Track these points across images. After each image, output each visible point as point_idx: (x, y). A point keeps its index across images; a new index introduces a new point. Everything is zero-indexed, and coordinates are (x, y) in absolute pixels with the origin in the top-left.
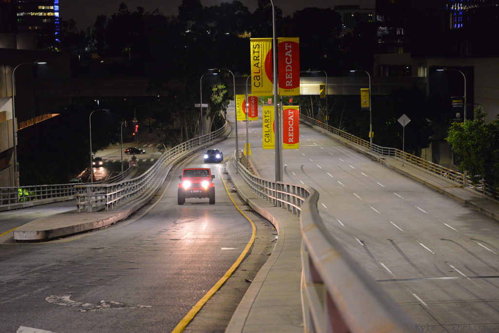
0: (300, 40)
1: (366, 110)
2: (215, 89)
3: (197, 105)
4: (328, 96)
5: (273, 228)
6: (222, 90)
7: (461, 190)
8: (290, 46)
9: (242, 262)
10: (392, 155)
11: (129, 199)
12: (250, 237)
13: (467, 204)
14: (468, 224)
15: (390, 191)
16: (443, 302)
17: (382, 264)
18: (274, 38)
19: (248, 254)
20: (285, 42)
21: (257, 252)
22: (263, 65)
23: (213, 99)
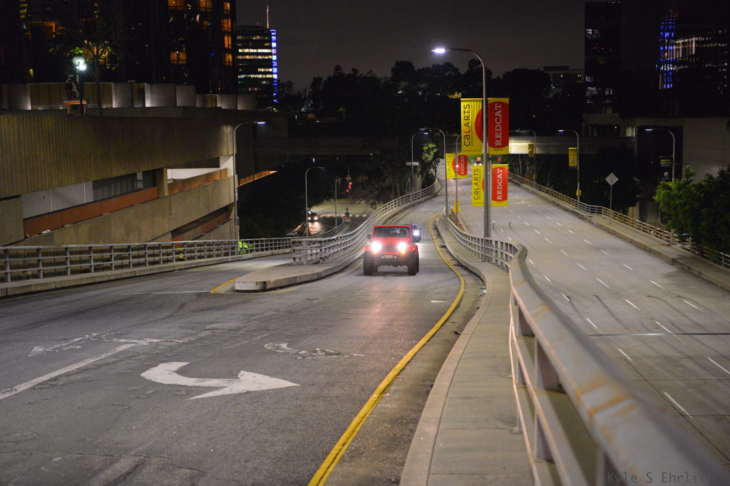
0: (510, 100)
1: (574, 169)
2: (425, 148)
3: (408, 164)
4: (536, 155)
5: (481, 283)
6: (433, 149)
7: (667, 247)
8: (500, 107)
9: (451, 315)
10: (599, 212)
11: (342, 253)
12: (459, 291)
13: (673, 262)
14: (674, 282)
15: (597, 249)
16: (648, 357)
17: (588, 319)
18: (484, 99)
19: (458, 306)
20: (494, 103)
21: (466, 305)
22: (474, 125)
23: (424, 158)
